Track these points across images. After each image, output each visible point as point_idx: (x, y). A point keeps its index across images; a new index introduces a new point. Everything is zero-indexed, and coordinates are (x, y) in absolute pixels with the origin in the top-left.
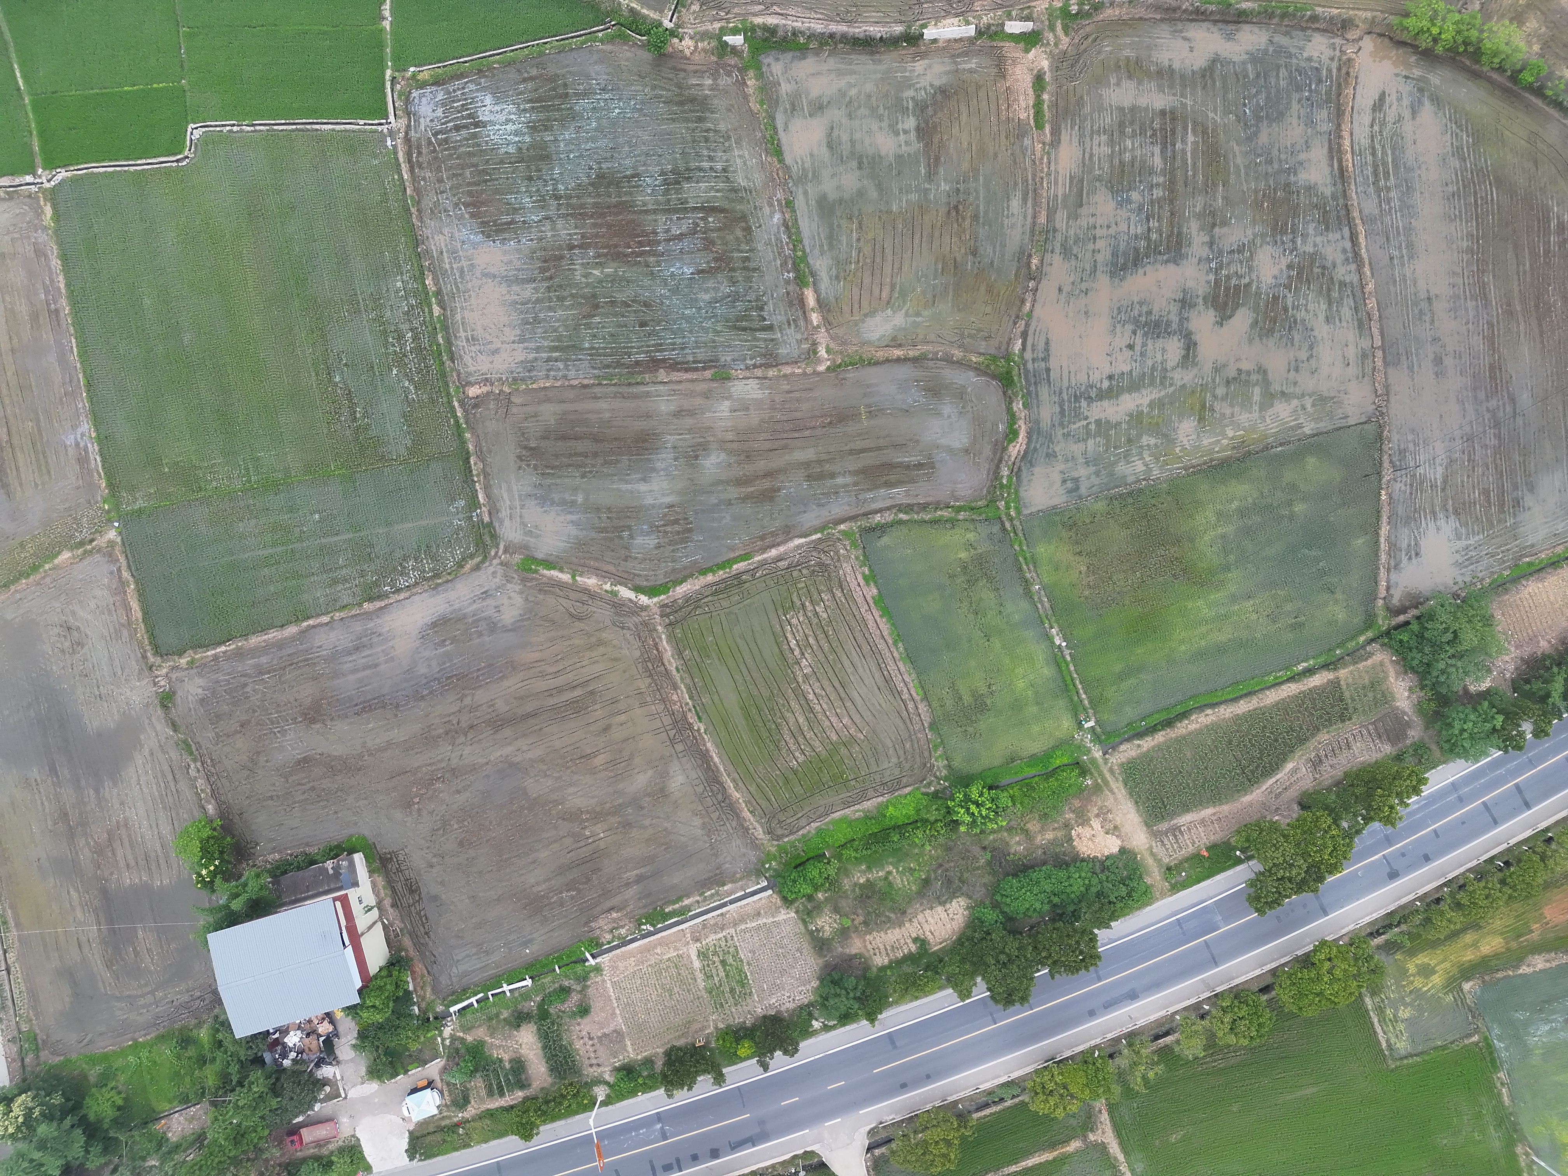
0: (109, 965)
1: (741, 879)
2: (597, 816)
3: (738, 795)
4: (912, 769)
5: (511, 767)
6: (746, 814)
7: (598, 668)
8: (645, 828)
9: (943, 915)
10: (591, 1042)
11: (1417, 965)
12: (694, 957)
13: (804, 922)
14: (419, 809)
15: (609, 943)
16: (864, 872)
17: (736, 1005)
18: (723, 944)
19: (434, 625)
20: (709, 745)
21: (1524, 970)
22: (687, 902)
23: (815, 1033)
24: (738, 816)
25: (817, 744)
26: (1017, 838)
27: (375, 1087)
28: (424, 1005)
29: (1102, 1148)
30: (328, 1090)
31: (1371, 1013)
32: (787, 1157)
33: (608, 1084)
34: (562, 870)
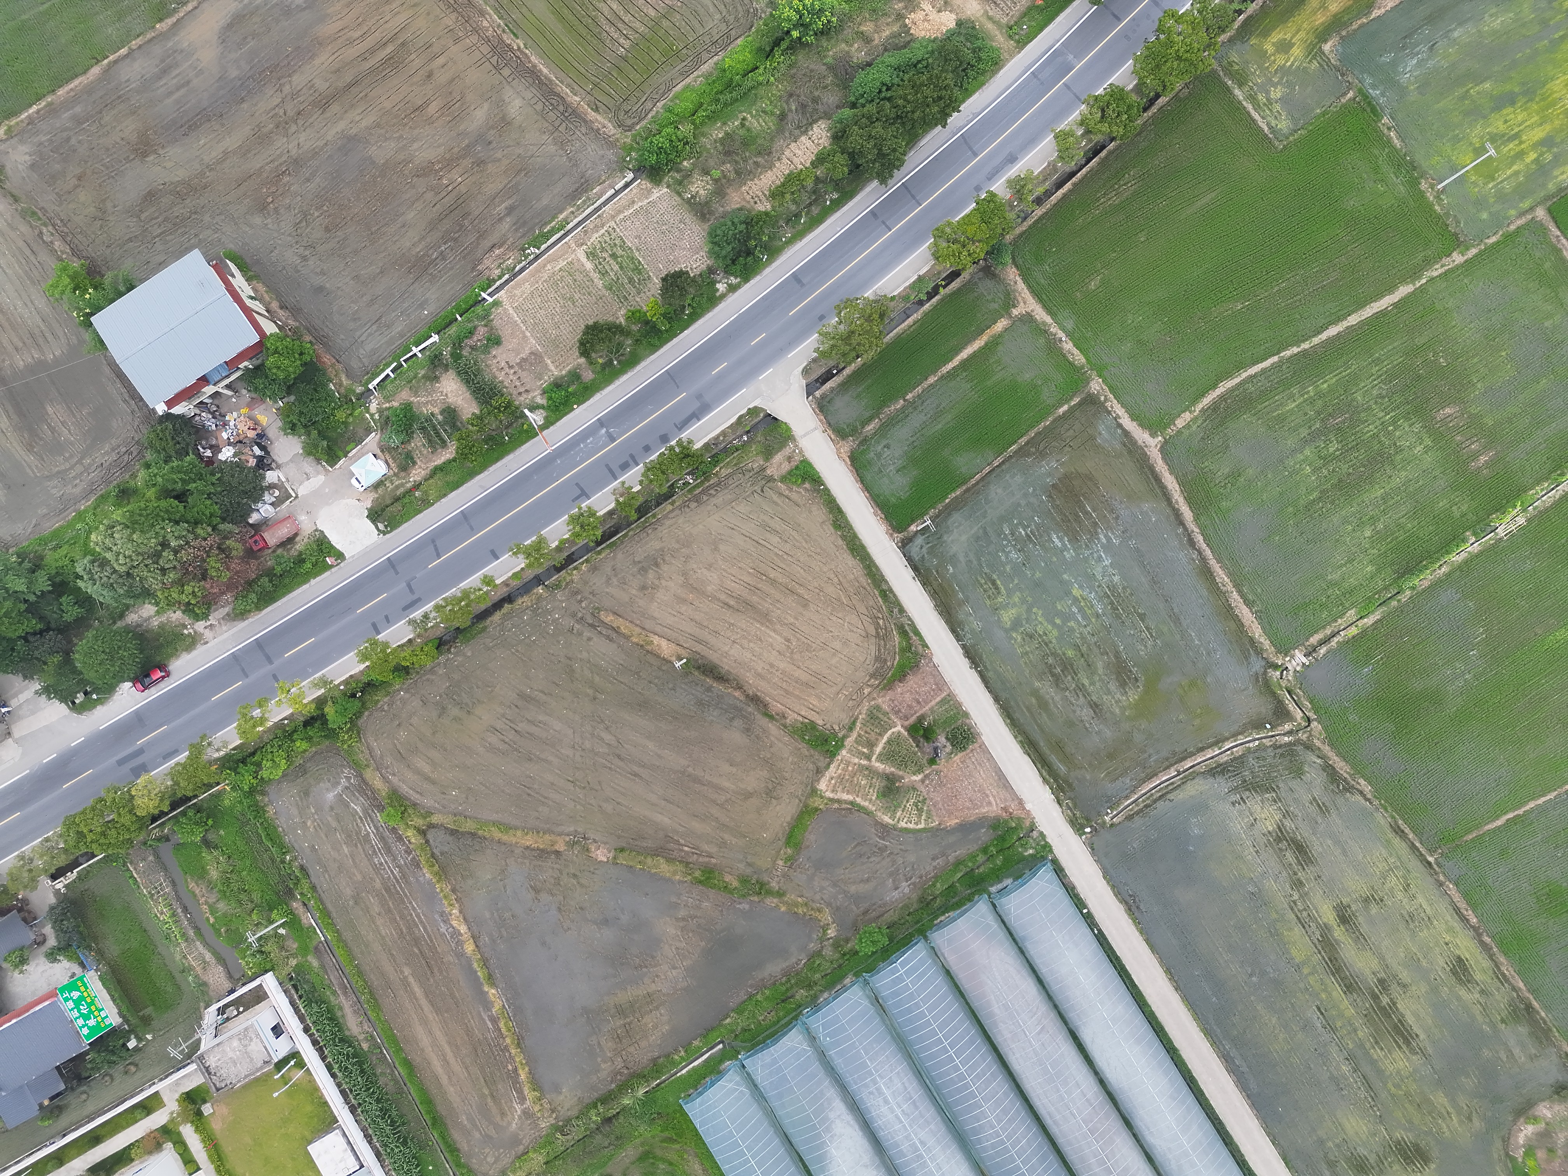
0: (30, 448)
1: (608, 178)
2: (449, 163)
3: (577, 99)
4: (737, 19)
5: (350, 142)
6: (592, 115)
7: (402, 18)
8: (499, 160)
9: (809, 143)
10: (512, 371)
11: (1273, 44)
12: (584, 259)
13: (679, 194)
14: (276, 209)
15: (500, 278)
16: (721, 128)
17: (639, 293)
18: (608, 239)
19: (230, 26)
20: (533, 58)
21: (1375, 13)
22: (561, 217)
23: (723, 296)
24: (585, 121)
25: (637, 25)
26: (856, 45)
27: (321, 478)
28: (342, 391)
29: (1028, 318)
30: (277, 493)
31: (1244, 103)
32: (733, 420)
33: (543, 407)
34: (432, 226)
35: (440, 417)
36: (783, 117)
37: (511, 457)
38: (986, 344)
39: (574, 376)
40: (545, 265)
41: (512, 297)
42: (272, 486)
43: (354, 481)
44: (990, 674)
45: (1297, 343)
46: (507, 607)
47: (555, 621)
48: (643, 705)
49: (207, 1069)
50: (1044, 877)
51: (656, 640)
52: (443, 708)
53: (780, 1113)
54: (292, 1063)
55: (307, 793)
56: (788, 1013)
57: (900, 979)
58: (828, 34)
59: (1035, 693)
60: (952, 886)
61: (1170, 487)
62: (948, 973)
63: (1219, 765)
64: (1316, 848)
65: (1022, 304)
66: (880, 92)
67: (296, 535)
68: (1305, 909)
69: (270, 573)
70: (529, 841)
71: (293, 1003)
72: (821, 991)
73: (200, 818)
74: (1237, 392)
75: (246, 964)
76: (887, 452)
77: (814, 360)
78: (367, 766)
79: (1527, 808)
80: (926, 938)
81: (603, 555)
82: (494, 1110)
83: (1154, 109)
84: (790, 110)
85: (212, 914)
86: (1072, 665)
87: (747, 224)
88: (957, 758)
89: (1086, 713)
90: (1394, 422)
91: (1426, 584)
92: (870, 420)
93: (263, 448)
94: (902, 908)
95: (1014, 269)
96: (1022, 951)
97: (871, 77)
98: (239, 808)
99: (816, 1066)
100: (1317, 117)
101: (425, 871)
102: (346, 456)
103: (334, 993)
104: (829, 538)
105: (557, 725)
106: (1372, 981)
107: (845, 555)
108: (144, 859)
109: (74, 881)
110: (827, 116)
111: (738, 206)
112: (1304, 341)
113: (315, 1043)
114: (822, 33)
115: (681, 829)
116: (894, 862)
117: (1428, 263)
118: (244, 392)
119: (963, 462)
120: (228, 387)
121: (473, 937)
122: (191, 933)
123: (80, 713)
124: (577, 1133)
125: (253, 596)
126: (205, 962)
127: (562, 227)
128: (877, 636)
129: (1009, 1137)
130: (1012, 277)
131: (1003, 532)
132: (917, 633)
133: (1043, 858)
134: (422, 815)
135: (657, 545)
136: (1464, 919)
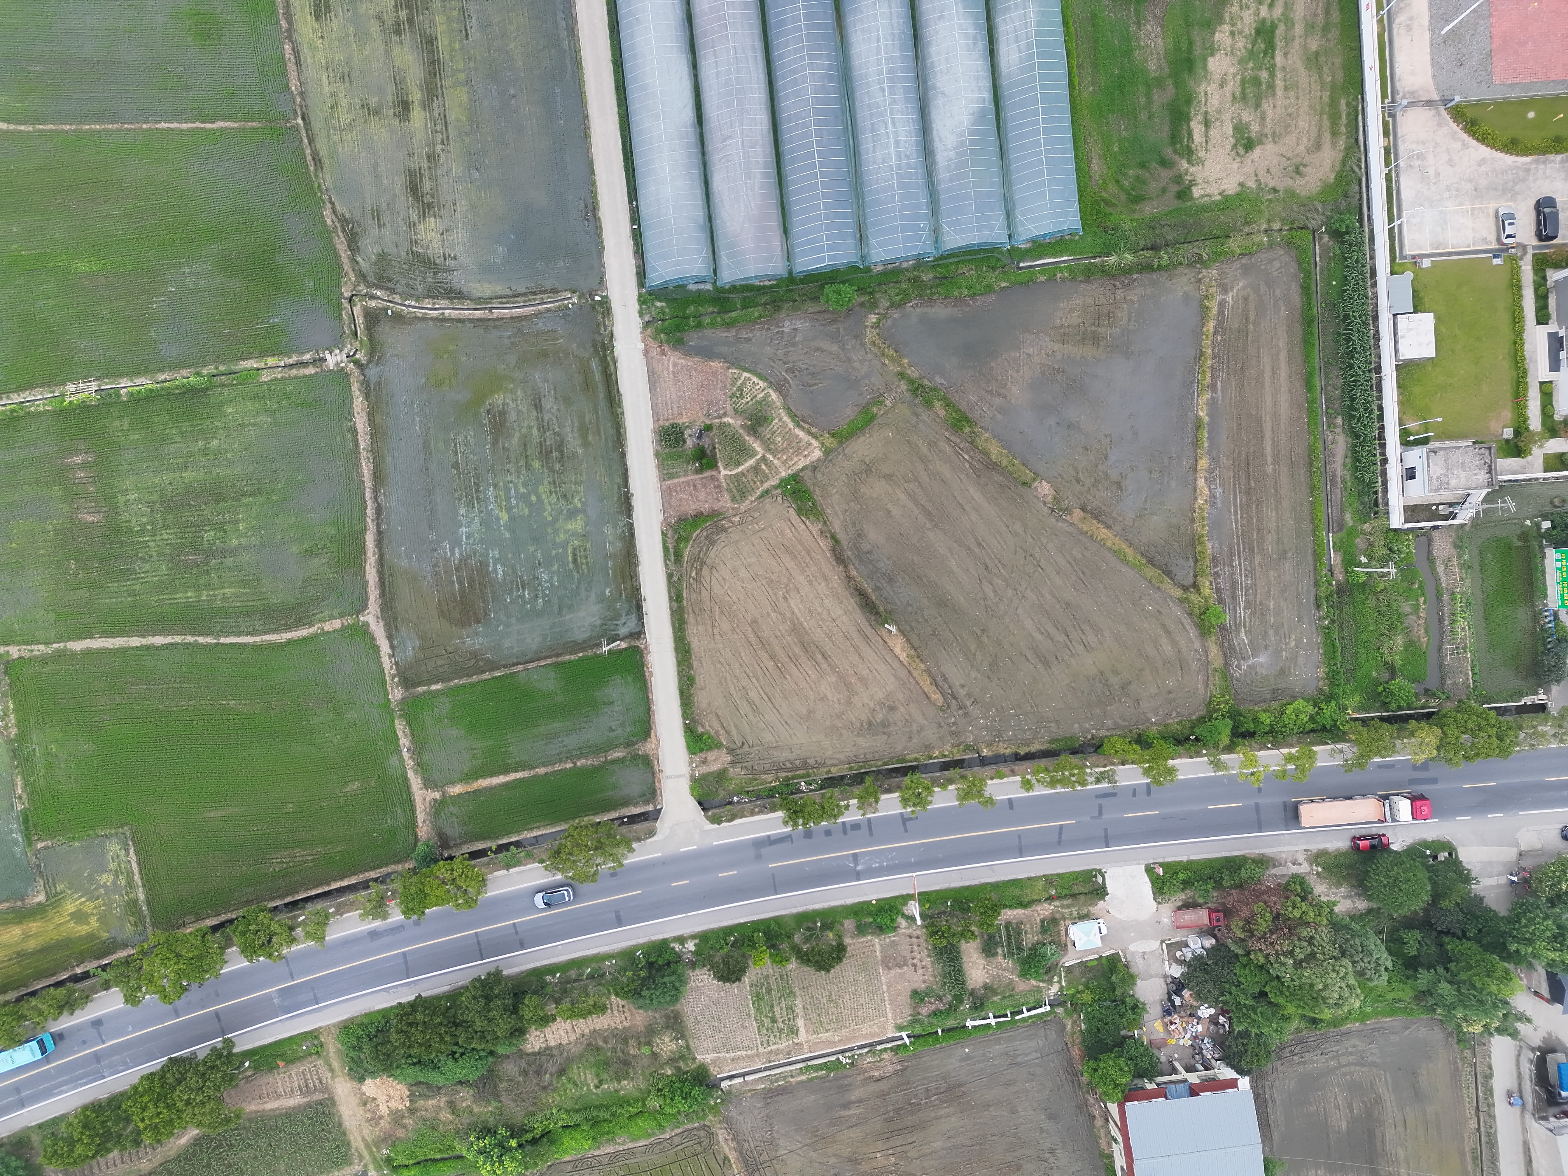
1: (745, 1092)
6: (732, 1156)
9: (550, 1037)
10: (915, 961)
11: (88, 924)
13: (688, 1047)
15: (885, 1050)
22: (804, 1078)
23: (693, 937)
24: (741, 1153)
26: (464, 1105)
27: (1132, 948)
28: (1075, 1016)
29: (428, 783)
30: (1178, 954)
31: (140, 884)
32: (737, 821)
33: (904, 916)
34: (923, 1125)
35: (1000, 951)
36: (562, 1072)
37: (953, 885)
38: (477, 779)
39: (861, 930)
40: (840, 1041)
41: (883, 1028)
42: (1181, 962)
43: (1104, 931)
44: (618, 480)
45: (196, 644)
46: (1022, 751)
47: (985, 718)
48: (943, 603)
49: (1490, 472)
50: (658, 276)
51: (903, 657)
52: (1123, 688)
53: (997, 180)
54: (1411, 438)
55: (1282, 671)
56: (947, 266)
57: (831, 248)
58: (485, 1128)
59: (586, 444)
60: (744, 307)
61: (374, 571)
62: (786, 231)
63: (451, 299)
64: (399, 183)
65: (428, 799)
66: (462, 1054)
67: (1179, 908)
68: (437, 132)
69: (1218, 885)
70: (1103, 533)
71: (1386, 491)
72: (907, 270)
73: (1386, 697)
74: (272, 626)
75: (1410, 546)
76: (614, 725)
77: (639, 840)
78: (1216, 670)
79: (190, 125)
80: (790, 272)
81: (913, 756)
82: (1252, 306)
83: (223, 918)
84: (551, 1074)
85: (1419, 605)
86: (541, 452)
87: (639, 994)
88: (684, 420)
89: (548, 403)
90: (142, 532)
91: (184, 372)
92: (614, 761)
93: (1172, 1002)
94: (799, 309)
95: (420, 834)
96: (710, 218)
97: (464, 1072)
98: (1348, 689)
99: (945, 207)
100: (80, 839)
101: (1209, 551)
102: (1101, 957)
103: (1344, 481)
104: (703, 673)
105: (1028, 624)
106: (406, 38)
107: (696, 649)
108: (1455, 684)
109: (1527, 695)
110: (521, 1054)
111: (641, 1011)
112: (190, 644)
113: (1383, 446)
114: (489, 1131)
115: (962, 476)
116: (786, 354)
117: (44, 660)
118: (1163, 1059)
119: (549, 682)
120: (1175, 1071)
121: (1195, 471)
122: (1446, 598)
123: (1449, 842)
124: (1189, 250)
125: (1244, 874)
126: (1446, 565)
127: (808, 1068)
128: (703, 563)
129: (802, 58)
130: (425, 828)
131: (545, 602)
132: (666, 549)
133: (650, 293)
134: (1189, 602)
135: (861, 741)
136: (296, 52)
